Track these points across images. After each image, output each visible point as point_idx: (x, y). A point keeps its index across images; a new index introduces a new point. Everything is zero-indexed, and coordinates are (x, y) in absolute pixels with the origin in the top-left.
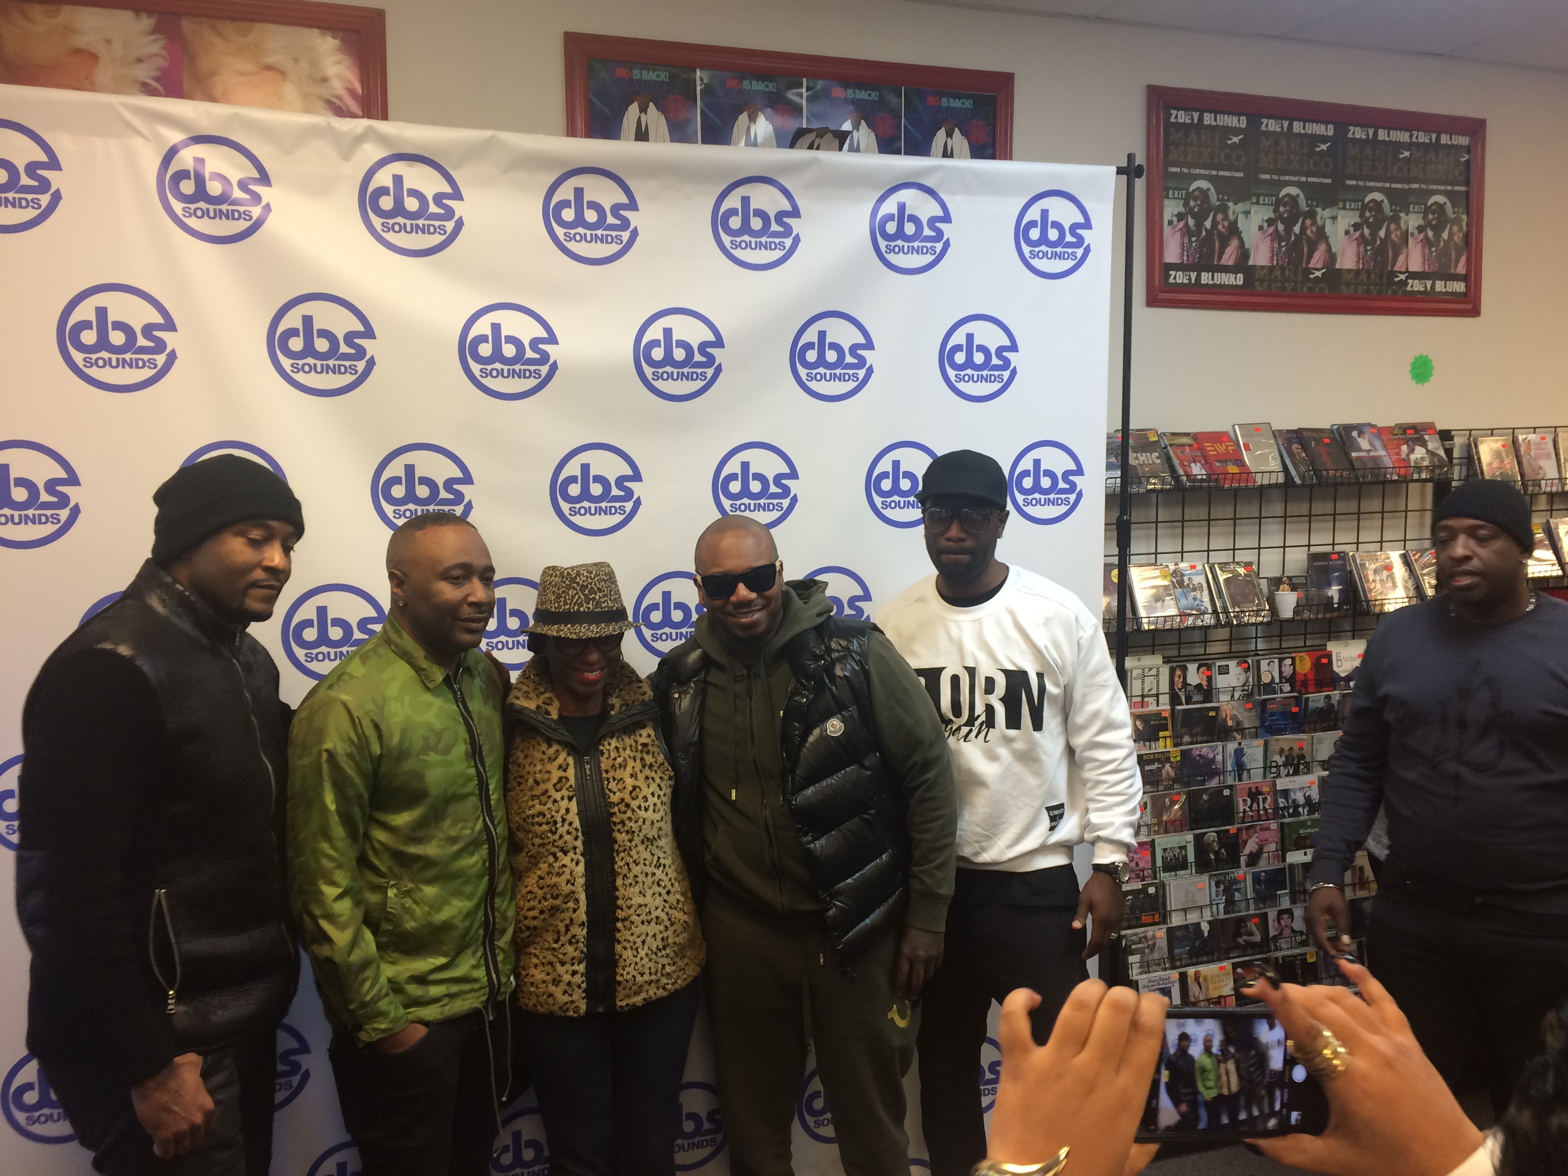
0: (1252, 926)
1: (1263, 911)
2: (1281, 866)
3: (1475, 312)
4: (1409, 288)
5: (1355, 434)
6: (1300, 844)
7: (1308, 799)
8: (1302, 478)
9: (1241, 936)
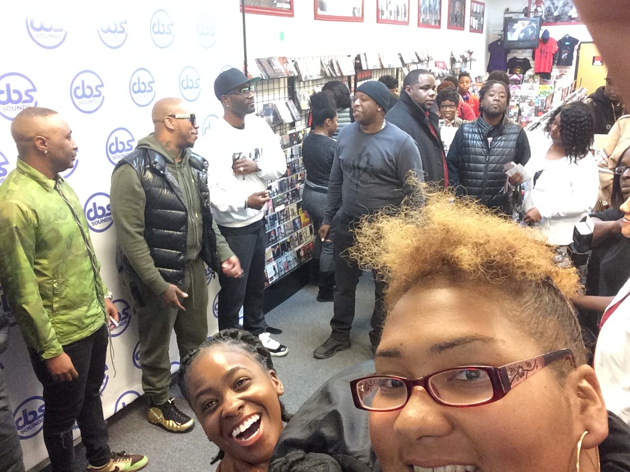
0: (272, 234)
1: (273, 229)
2: (274, 213)
3: (292, 16)
4: (277, 6)
5: (272, 60)
6: (278, 204)
7: (276, 189)
8: (266, 77)
9: (270, 238)
